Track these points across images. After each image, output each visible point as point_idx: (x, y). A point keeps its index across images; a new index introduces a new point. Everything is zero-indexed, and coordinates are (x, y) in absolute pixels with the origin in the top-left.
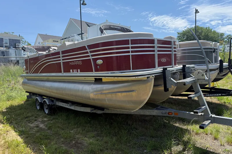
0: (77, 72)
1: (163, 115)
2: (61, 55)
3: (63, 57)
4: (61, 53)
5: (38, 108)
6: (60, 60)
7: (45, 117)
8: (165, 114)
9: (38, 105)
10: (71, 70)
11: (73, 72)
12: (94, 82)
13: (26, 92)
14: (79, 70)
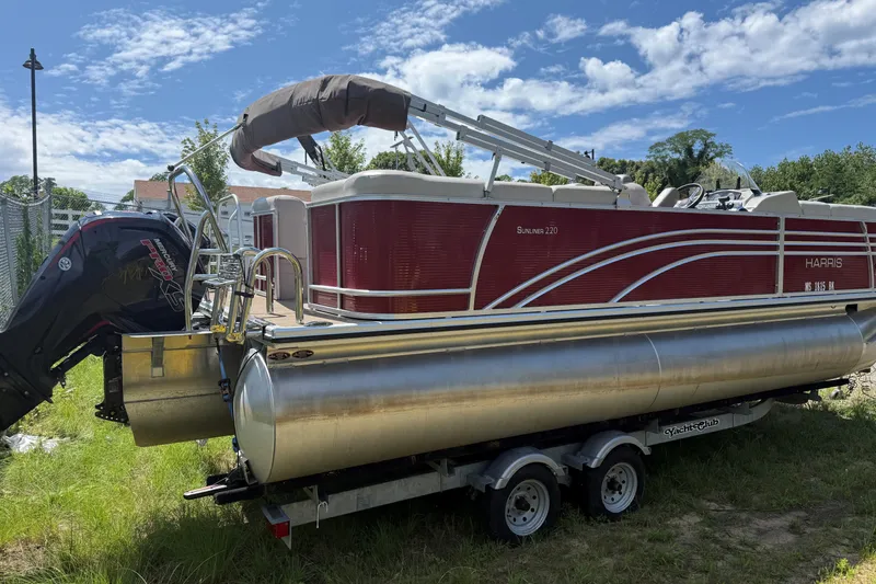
0: (827, 289)
2: (782, 231)
3: (788, 238)
4: (782, 224)
6: (775, 248)
10: (808, 285)
11: (813, 290)
12: (846, 314)
14: (831, 285)
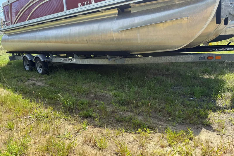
0: (90, 4)
1: (201, 61)
5: (27, 68)
7: (40, 77)
8: (203, 59)
9: (28, 65)
10: (79, 4)
11: (83, 6)
12: (117, 15)
13: (7, 52)
14: (93, 1)
